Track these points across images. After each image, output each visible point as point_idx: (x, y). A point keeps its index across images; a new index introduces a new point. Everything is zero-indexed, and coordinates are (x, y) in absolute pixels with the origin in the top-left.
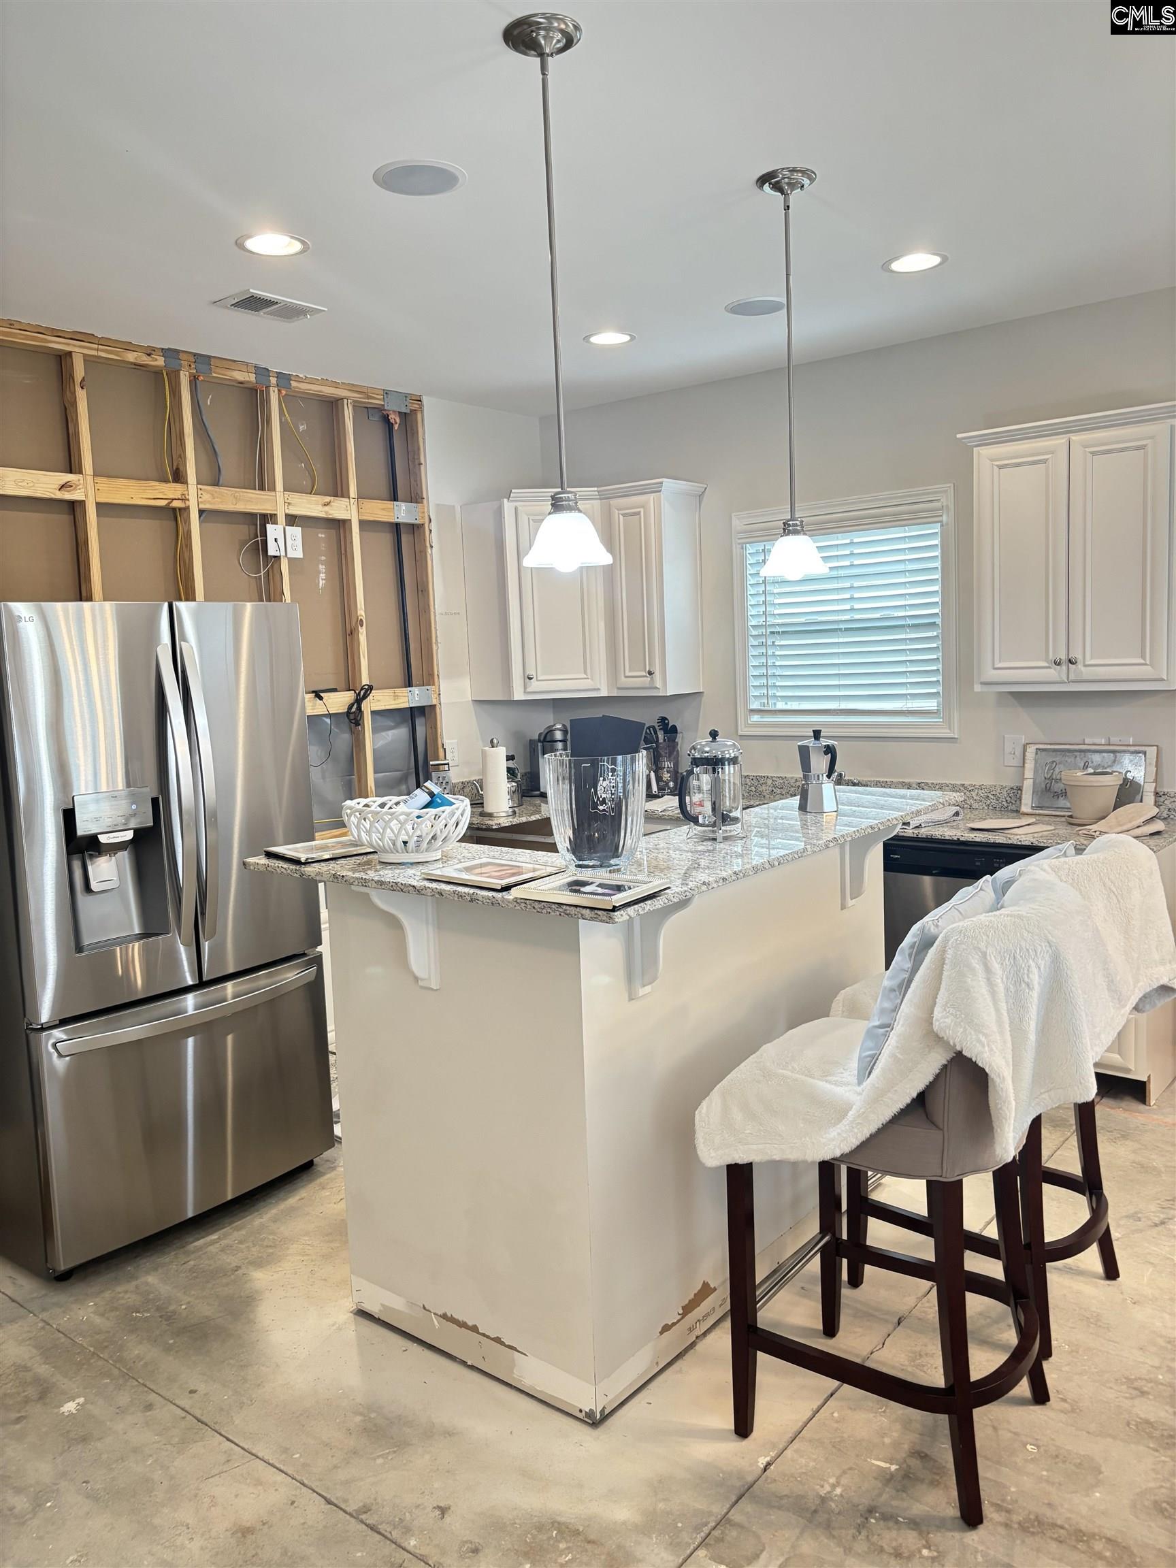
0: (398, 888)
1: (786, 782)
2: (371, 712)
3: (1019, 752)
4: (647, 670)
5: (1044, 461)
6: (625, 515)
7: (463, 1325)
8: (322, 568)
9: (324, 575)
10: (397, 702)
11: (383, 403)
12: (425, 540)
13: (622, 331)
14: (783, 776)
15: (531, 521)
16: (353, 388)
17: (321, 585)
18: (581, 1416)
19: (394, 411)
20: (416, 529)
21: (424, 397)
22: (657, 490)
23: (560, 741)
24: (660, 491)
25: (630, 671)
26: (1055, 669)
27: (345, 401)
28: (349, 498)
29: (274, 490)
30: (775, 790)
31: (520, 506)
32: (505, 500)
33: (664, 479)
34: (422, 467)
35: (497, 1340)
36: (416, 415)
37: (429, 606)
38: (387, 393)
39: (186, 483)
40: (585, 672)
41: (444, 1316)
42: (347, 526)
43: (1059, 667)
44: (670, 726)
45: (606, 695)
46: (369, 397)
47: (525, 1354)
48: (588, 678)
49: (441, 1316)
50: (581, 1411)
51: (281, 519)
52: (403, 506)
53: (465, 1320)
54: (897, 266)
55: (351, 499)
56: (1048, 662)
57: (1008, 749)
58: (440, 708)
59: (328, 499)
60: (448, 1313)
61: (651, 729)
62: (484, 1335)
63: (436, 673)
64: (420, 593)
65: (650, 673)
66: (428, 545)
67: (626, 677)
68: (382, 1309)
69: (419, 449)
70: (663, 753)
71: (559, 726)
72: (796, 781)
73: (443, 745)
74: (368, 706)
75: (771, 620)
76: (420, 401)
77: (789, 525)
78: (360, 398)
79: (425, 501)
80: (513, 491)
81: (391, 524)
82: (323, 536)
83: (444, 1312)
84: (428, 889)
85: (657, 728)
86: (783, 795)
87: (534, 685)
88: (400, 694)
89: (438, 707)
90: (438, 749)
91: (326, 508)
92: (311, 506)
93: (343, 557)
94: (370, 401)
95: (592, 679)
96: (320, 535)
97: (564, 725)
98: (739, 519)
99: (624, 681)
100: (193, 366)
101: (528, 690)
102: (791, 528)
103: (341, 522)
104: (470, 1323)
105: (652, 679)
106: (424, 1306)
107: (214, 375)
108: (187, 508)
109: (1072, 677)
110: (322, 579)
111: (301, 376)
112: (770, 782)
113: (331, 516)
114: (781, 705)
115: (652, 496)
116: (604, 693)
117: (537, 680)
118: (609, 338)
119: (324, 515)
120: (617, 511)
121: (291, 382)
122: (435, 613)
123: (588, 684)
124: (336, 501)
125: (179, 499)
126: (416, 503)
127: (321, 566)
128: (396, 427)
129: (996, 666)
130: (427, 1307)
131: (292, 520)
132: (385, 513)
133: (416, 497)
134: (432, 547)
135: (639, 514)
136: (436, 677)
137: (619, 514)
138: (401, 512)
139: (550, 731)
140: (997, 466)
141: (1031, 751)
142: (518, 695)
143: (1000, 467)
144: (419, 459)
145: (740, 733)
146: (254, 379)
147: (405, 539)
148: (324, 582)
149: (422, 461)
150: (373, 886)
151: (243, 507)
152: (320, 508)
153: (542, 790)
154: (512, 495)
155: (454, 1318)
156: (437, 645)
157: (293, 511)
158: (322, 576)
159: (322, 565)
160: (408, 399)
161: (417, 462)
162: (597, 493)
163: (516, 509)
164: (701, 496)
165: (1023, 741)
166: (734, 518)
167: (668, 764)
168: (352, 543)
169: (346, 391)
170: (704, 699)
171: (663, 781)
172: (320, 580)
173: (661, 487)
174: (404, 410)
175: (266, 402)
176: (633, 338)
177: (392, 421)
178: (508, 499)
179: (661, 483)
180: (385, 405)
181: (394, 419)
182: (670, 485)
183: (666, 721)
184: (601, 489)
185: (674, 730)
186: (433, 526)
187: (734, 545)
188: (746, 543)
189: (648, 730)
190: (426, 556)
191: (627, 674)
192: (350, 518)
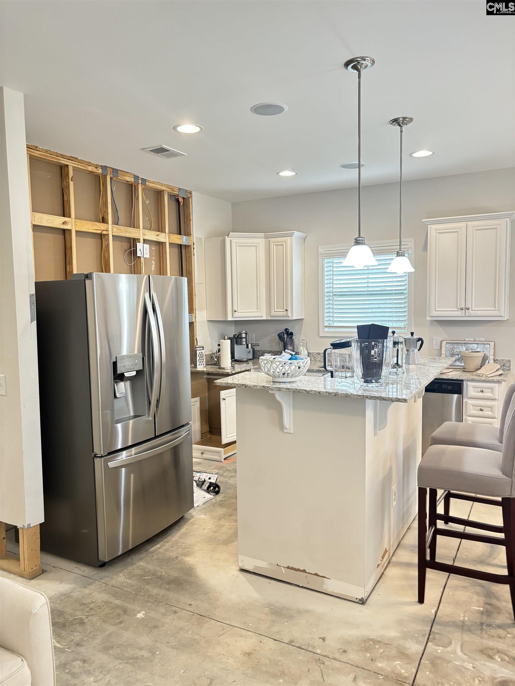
0: (297, 391)
3: (439, 344)
4: (285, 309)
5: (457, 232)
6: (276, 245)
7: (299, 570)
8: (153, 262)
9: (154, 265)
11: (178, 193)
12: (191, 252)
13: (292, 170)
15: (237, 245)
16: (168, 186)
18: (356, 601)
19: (181, 197)
20: (187, 247)
21: (193, 192)
22: (291, 235)
23: (244, 338)
24: (292, 236)
25: (277, 309)
26: (460, 312)
27: (165, 192)
28: (165, 233)
29: (139, 228)
31: (233, 239)
32: (227, 237)
33: (295, 231)
34: (191, 221)
35: (316, 575)
36: (189, 199)
37: (192, 280)
38: (180, 189)
39: (107, 223)
40: (257, 309)
41: (288, 568)
42: (164, 244)
43: (461, 311)
44: (289, 332)
45: (265, 319)
46: (173, 191)
47: (330, 579)
48: (258, 312)
49: (286, 568)
50: (357, 599)
51: (142, 241)
52: (184, 237)
53: (299, 568)
54: (415, 155)
55: (166, 234)
56: (457, 309)
57: (434, 342)
58: (196, 323)
59: (158, 233)
60: (290, 566)
62: (309, 573)
63: (194, 309)
64: (188, 274)
65: (286, 310)
66: (193, 254)
67: (275, 312)
68: (254, 568)
69: (190, 213)
70: (288, 343)
71: (244, 332)
73: (196, 339)
75: (334, 290)
76: (191, 193)
77: (399, 253)
78: (170, 191)
79: (192, 235)
80: (230, 233)
81: (178, 244)
82: (154, 249)
83: (288, 566)
84: (313, 391)
85: (284, 333)
87: (236, 314)
89: (195, 323)
90: (194, 340)
91: (157, 237)
92: (152, 236)
93: (161, 258)
94: (174, 192)
95: (260, 312)
97: (246, 331)
98: (321, 249)
99: (273, 313)
100: (112, 174)
101: (234, 316)
102: (400, 254)
103: (161, 244)
104: (302, 569)
105: (287, 313)
106: (277, 564)
107: (119, 178)
108: (108, 234)
109: (467, 315)
111: (150, 180)
113: (159, 241)
114: (335, 324)
115: (289, 238)
116: (264, 318)
117: (238, 312)
118: (287, 173)
119: (156, 240)
120: (273, 243)
121: (146, 182)
122: (195, 283)
123: (258, 314)
124: (161, 234)
125: (105, 230)
126: (188, 236)
128: (182, 204)
129: (436, 310)
130: (279, 565)
131: (145, 241)
132: (178, 240)
133: (188, 234)
134: (194, 255)
135: (283, 245)
136: (194, 310)
137: (273, 244)
138: (183, 240)
139: (240, 334)
140: (438, 233)
141: (444, 343)
142: (230, 318)
143: (439, 233)
145: (320, 335)
146: (133, 180)
147: (183, 251)
148: (154, 268)
149: (191, 219)
150: (284, 390)
151: (128, 235)
152: (155, 237)
153: (235, 359)
154: (230, 235)
155: (293, 568)
156: (195, 297)
157: (146, 238)
158: (153, 266)
159: (154, 261)
160: (187, 192)
161: (189, 219)
162: (264, 236)
163: (231, 241)
164: (305, 239)
165: (441, 339)
166: (319, 248)
168: (166, 252)
169: (166, 188)
170: (304, 321)
172: (153, 268)
173: (294, 234)
174: (185, 197)
175: (137, 190)
176: (297, 173)
177: (180, 201)
178: (228, 236)
179: (294, 233)
180: (178, 194)
181: (181, 200)
182: (297, 234)
183: (288, 330)
184: (265, 234)
185: (292, 334)
186: (195, 246)
187: (319, 259)
188: (324, 259)
189: (281, 334)
190: (192, 259)
191: (275, 310)
192: (165, 242)
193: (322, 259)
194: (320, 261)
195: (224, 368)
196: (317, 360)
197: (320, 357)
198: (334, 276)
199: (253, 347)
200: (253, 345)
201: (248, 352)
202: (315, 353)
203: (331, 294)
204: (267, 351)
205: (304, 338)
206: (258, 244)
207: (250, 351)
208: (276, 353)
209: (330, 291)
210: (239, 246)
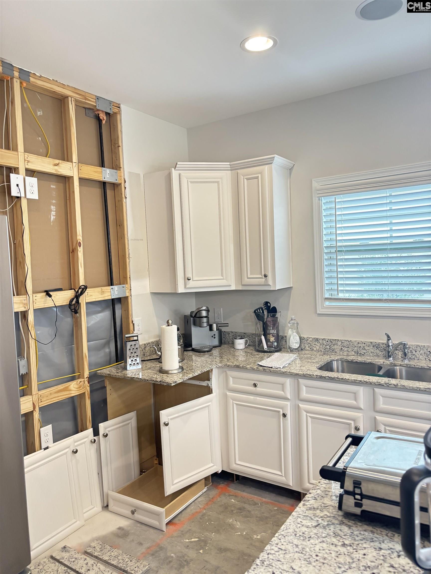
1: (351, 344)
2: (87, 303)
4: (263, 274)
6: (248, 179)
8: (53, 208)
9: (54, 213)
10: (103, 296)
12: (121, 194)
14: (349, 339)
15: (189, 182)
16: (75, 90)
17: (52, 219)
19: (102, 111)
20: (116, 186)
21: (121, 105)
22: (269, 162)
23: (205, 317)
24: (271, 163)
25: (251, 274)
27: (70, 98)
28: (72, 162)
29: (17, 150)
30: (343, 349)
31: (182, 173)
32: (173, 169)
33: (276, 156)
34: (120, 148)
36: (116, 116)
37: (124, 235)
38: (98, 98)
40: (222, 276)
42: (71, 180)
44: (271, 307)
45: (235, 289)
46: (86, 99)
48: (224, 279)
51: (22, 171)
52: (108, 171)
55: (74, 163)
58: (131, 299)
59: (57, 161)
61: (260, 309)
63: (128, 276)
64: (118, 227)
65: (265, 276)
66: (124, 196)
67: (248, 278)
69: (118, 137)
70: (270, 324)
71: (204, 308)
72: (358, 343)
73: (133, 321)
74: (83, 300)
75: (339, 244)
76: (119, 107)
78: (79, 98)
79: (122, 169)
80: (178, 163)
81: (100, 182)
82: (54, 187)
85: (264, 308)
86: (349, 352)
87: (191, 284)
88: (106, 291)
89: (129, 298)
90: (129, 324)
91: (56, 167)
92: (44, 164)
93: (68, 201)
94: (87, 101)
95: (226, 280)
96: (52, 186)
97: (207, 307)
98: (316, 182)
99: (246, 281)
101: (187, 286)
103: (67, 179)
105: (266, 280)
110: (53, 216)
111: (37, 74)
112: (339, 343)
113: (58, 173)
114: (341, 295)
115: (266, 167)
116: (233, 288)
117: (193, 281)
119: (53, 171)
120: (243, 177)
121: (30, 77)
122: (128, 239)
123: (223, 282)
124: (63, 164)
126: (116, 170)
127: (52, 207)
128: (104, 122)
131: (30, 172)
132: (96, 174)
133: (116, 166)
134: (126, 198)
135: (257, 178)
136: (128, 279)
138: (107, 175)
139: (199, 311)
142: (181, 290)
144: (118, 143)
145: (318, 312)
146: (2, 71)
147: (109, 193)
148: (54, 217)
149: (120, 145)
152: (52, 167)
153: (193, 347)
154: (177, 166)
156: (129, 259)
157: (32, 166)
158: (53, 213)
160: (111, 105)
161: (117, 146)
162: (229, 166)
163: (180, 175)
164: (291, 169)
166: (313, 182)
167: (273, 331)
168: (74, 192)
169: (71, 92)
170: (293, 291)
171: (271, 342)
172: (52, 216)
173: (274, 160)
174: (108, 111)
175: (11, 90)
177: (101, 118)
178: (175, 169)
179: (274, 158)
180: (96, 106)
181: (103, 116)
182: (278, 160)
183: (269, 305)
184: (231, 163)
185: (274, 310)
186: (127, 185)
187: (314, 198)
188: (321, 197)
189: (258, 310)
190: (122, 204)
191: (249, 276)
192: (73, 176)
193: (318, 197)
194: (315, 200)
195: (166, 372)
196: (315, 349)
197: (319, 345)
198: (337, 224)
199: (220, 328)
200: (219, 325)
201: (212, 337)
202: (311, 339)
203: (333, 250)
204: (240, 333)
205: (293, 317)
206: (221, 178)
207: (214, 335)
208: (253, 336)
209: (331, 245)
210: (191, 182)
